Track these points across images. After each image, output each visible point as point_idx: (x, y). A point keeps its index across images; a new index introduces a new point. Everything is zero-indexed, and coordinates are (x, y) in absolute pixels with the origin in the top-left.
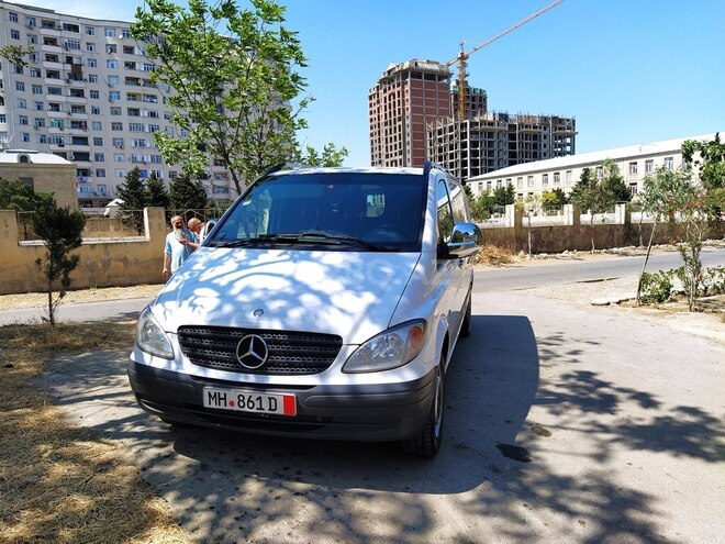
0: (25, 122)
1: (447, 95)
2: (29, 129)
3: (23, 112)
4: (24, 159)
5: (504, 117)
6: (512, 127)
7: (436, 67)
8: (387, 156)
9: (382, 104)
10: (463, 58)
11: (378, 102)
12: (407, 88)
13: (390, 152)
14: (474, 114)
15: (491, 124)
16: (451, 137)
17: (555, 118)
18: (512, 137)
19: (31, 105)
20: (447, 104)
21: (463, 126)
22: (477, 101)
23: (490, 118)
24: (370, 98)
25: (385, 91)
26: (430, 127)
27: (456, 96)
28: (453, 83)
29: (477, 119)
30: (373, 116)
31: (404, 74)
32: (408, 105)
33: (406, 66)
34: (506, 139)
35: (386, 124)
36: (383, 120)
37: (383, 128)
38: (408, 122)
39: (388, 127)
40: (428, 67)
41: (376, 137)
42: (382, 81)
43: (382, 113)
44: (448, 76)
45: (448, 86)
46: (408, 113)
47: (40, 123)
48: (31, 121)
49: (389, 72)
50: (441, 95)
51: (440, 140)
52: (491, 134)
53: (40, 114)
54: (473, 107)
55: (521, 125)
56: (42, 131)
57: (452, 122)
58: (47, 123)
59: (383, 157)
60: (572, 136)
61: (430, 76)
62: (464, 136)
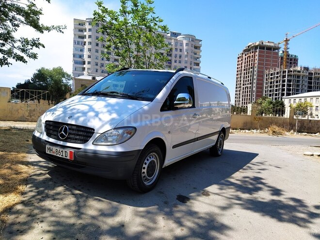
0: (97, 65)
1: (277, 57)
2: (98, 67)
3: (96, 61)
4: (94, 78)
5: (307, 69)
6: (311, 74)
7: (272, 45)
8: (244, 85)
9: (244, 61)
10: (287, 40)
11: (242, 60)
12: (257, 54)
13: (245, 83)
14: (291, 67)
15: (299, 72)
16: (277, 77)
18: (310, 79)
19: (100, 59)
20: (276, 62)
21: (284, 72)
22: (293, 61)
23: (299, 69)
24: (238, 58)
25: (246, 55)
26: (267, 72)
27: (282, 58)
28: (281, 52)
29: (291, 69)
30: (239, 66)
31: (256, 47)
32: (256, 62)
33: (257, 44)
34: (307, 79)
35: (245, 70)
36: (243, 68)
37: (243, 72)
38: (256, 69)
39: (245, 72)
40: (268, 44)
41: (239, 76)
42: (245, 51)
43: (243, 65)
44: (278, 48)
45: (277, 53)
46: (256, 65)
47: (102, 65)
48: (99, 65)
49: (248, 47)
50: (274, 57)
51: (271, 78)
52: (298, 77)
53: (102, 62)
54: (291, 63)
55: (316, 73)
56: (103, 68)
57: (278, 70)
58: (105, 66)
59: (242, 85)
61: (269, 48)
62: (284, 77)
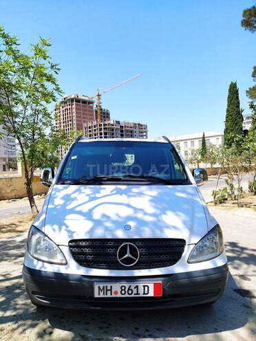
1: (92, 111)
5: (118, 122)
6: (122, 127)
7: (87, 99)
9: (62, 113)
10: (99, 95)
11: (59, 112)
12: (74, 106)
14: (105, 120)
15: (112, 125)
16: (95, 130)
17: (139, 124)
18: (122, 131)
20: (92, 115)
21: (100, 125)
22: (105, 115)
23: (112, 123)
24: (56, 110)
25: (63, 107)
26: (85, 125)
27: (96, 112)
28: (95, 106)
29: (106, 123)
30: (57, 119)
31: (72, 100)
32: (74, 114)
33: (73, 97)
34: (119, 132)
36: (62, 121)
37: (62, 124)
38: (74, 122)
39: (65, 124)
40: (83, 98)
42: (61, 103)
43: (62, 117)
44: (92, 103)
45: (92, 107)
46: (74, 118)
49: (64, 99)
50: (90, 111)
51: (90, 131)
52: (113, 130)
54: (104, 117)
55: (125, 126)
57: (95, 123)
60: (146, 132)
61: (84, 102)
62: (101, 129)
